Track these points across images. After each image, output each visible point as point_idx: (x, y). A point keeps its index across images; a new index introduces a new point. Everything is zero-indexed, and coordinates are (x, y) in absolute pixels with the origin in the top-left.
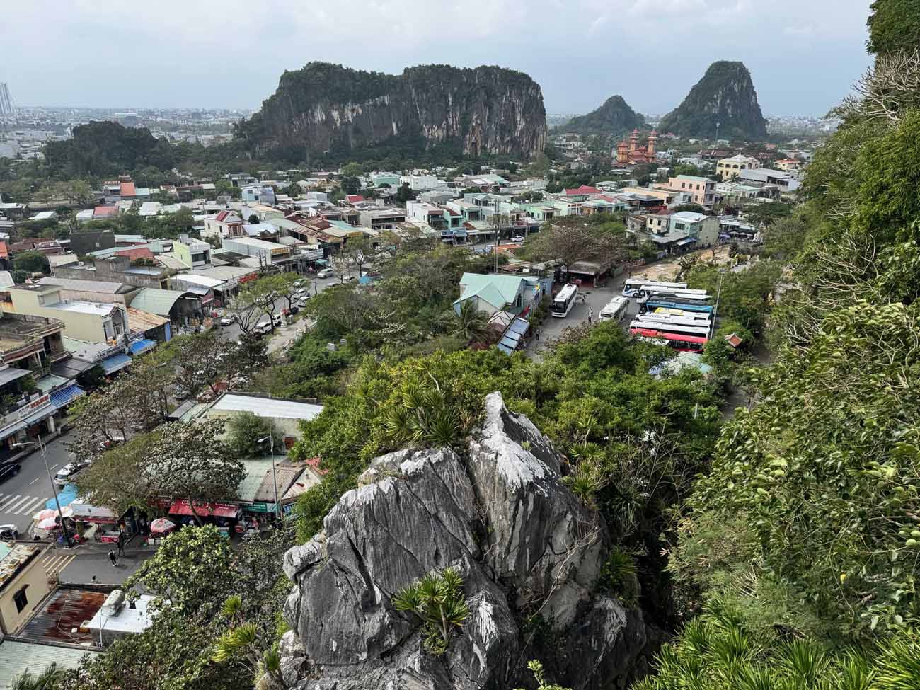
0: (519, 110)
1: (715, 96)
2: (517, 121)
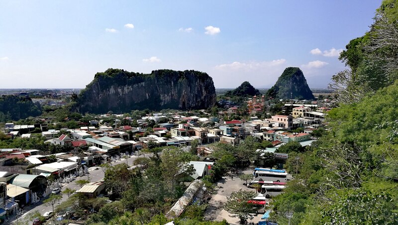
0: (203, 88)
2: (203, 92)
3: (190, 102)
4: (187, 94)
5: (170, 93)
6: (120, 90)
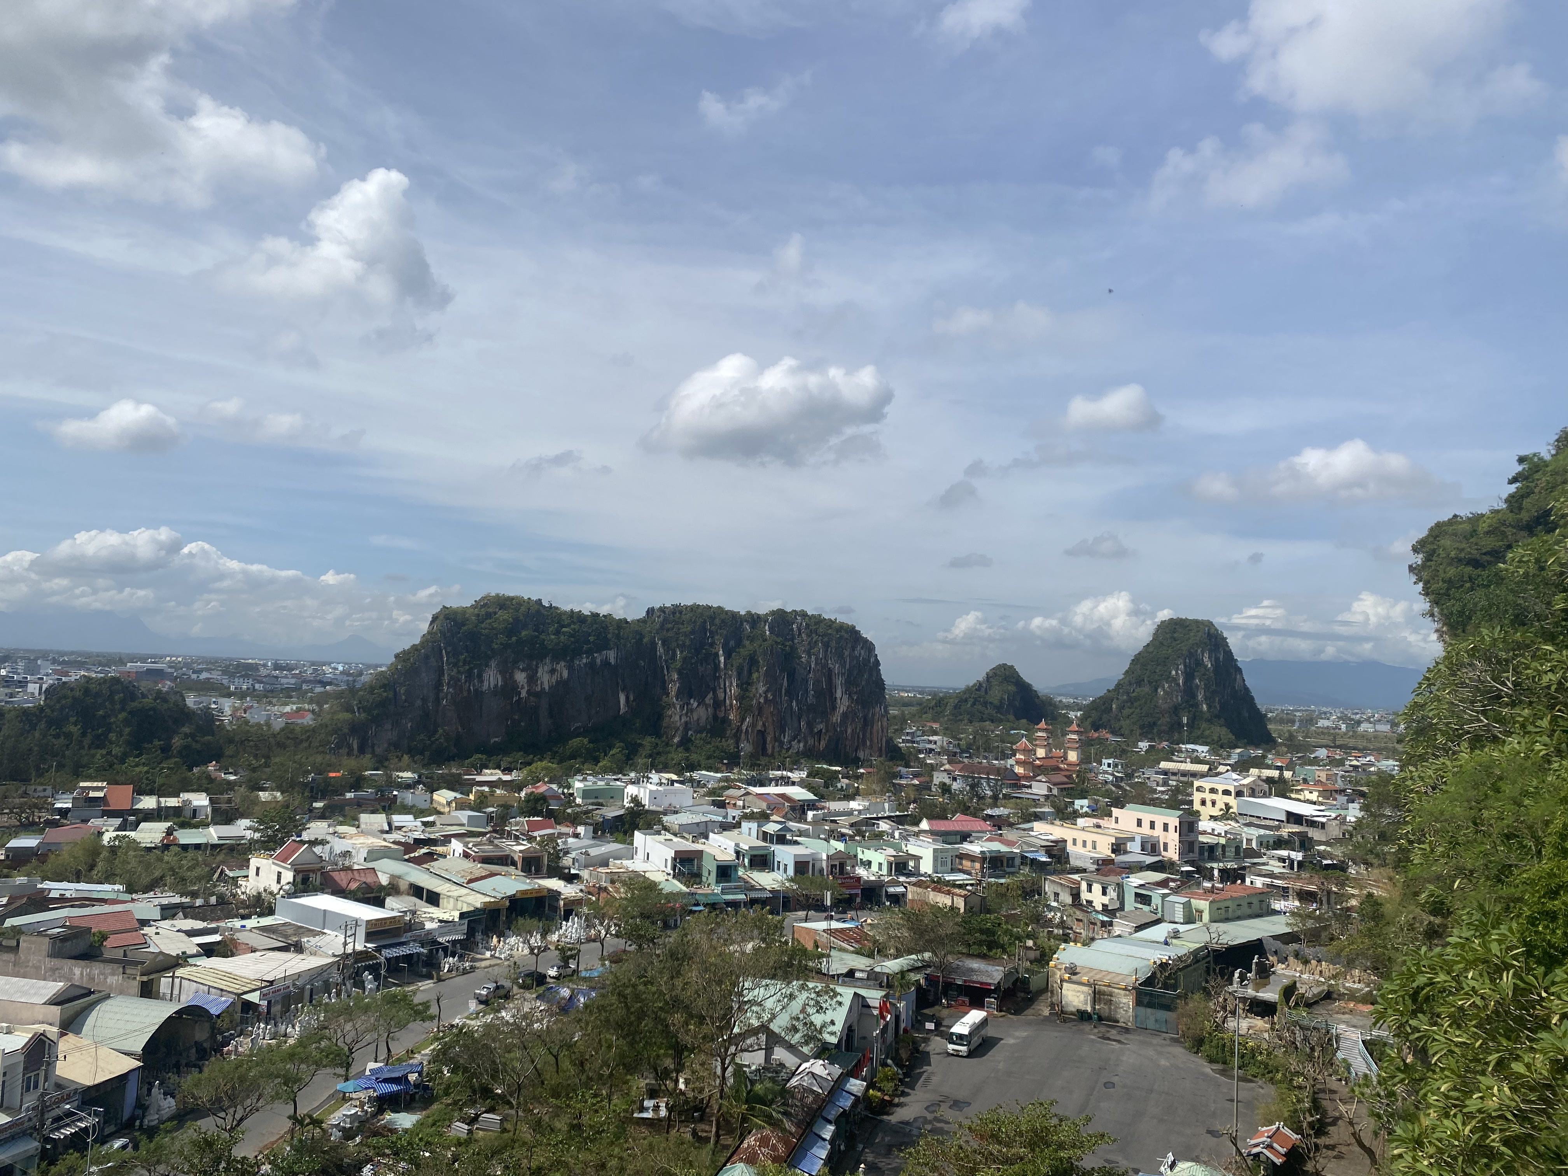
0: (839, 682)
1: (1173, 673)
2: (836, 698)
3: (784, 732)
4: (773, 701)
5: (711, 695)
6: (520, 677)
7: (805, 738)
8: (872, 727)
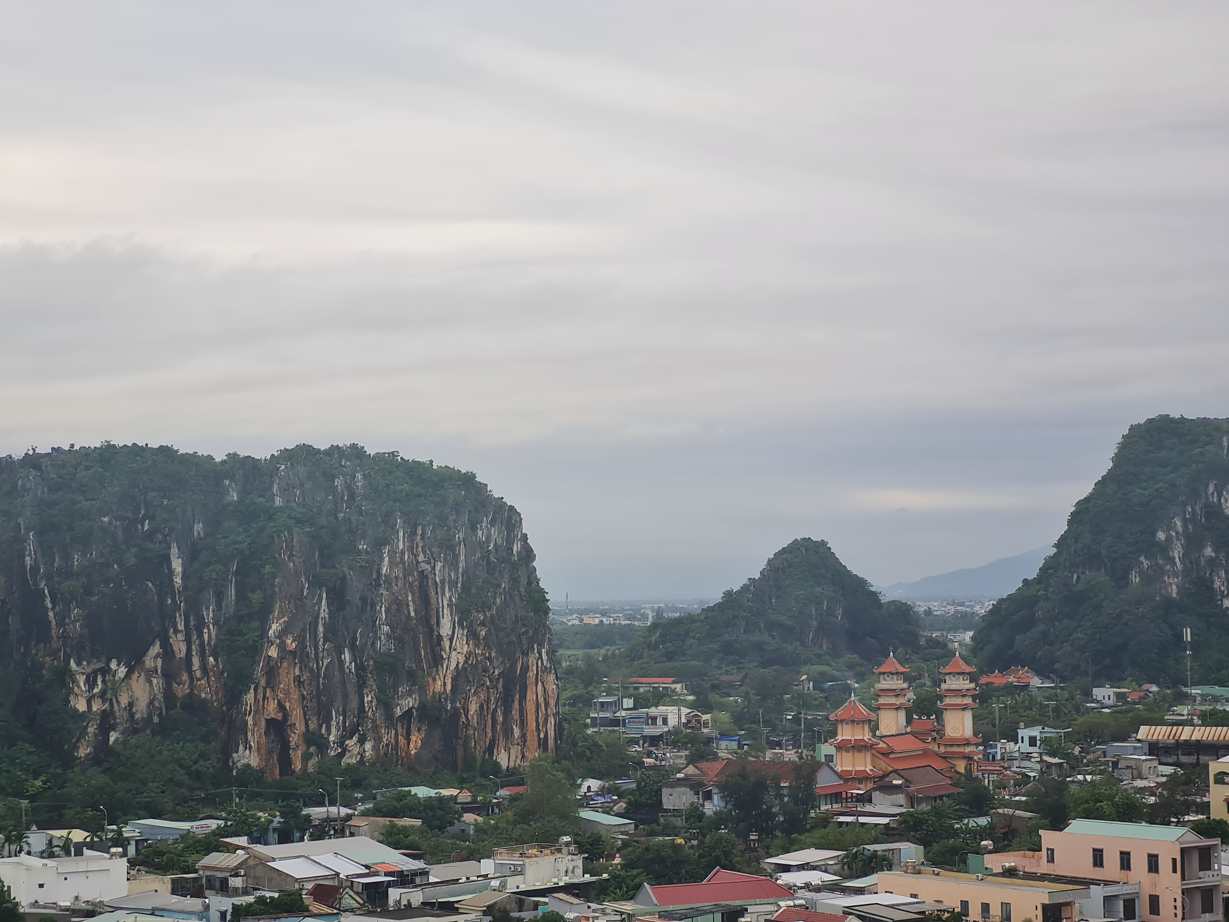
1: (1161, 536)
2: (440, 638)
3: (328, 720)
4: (302, 654)
5: (156, 649)
7: (376, 728)
8: (523, 697)
